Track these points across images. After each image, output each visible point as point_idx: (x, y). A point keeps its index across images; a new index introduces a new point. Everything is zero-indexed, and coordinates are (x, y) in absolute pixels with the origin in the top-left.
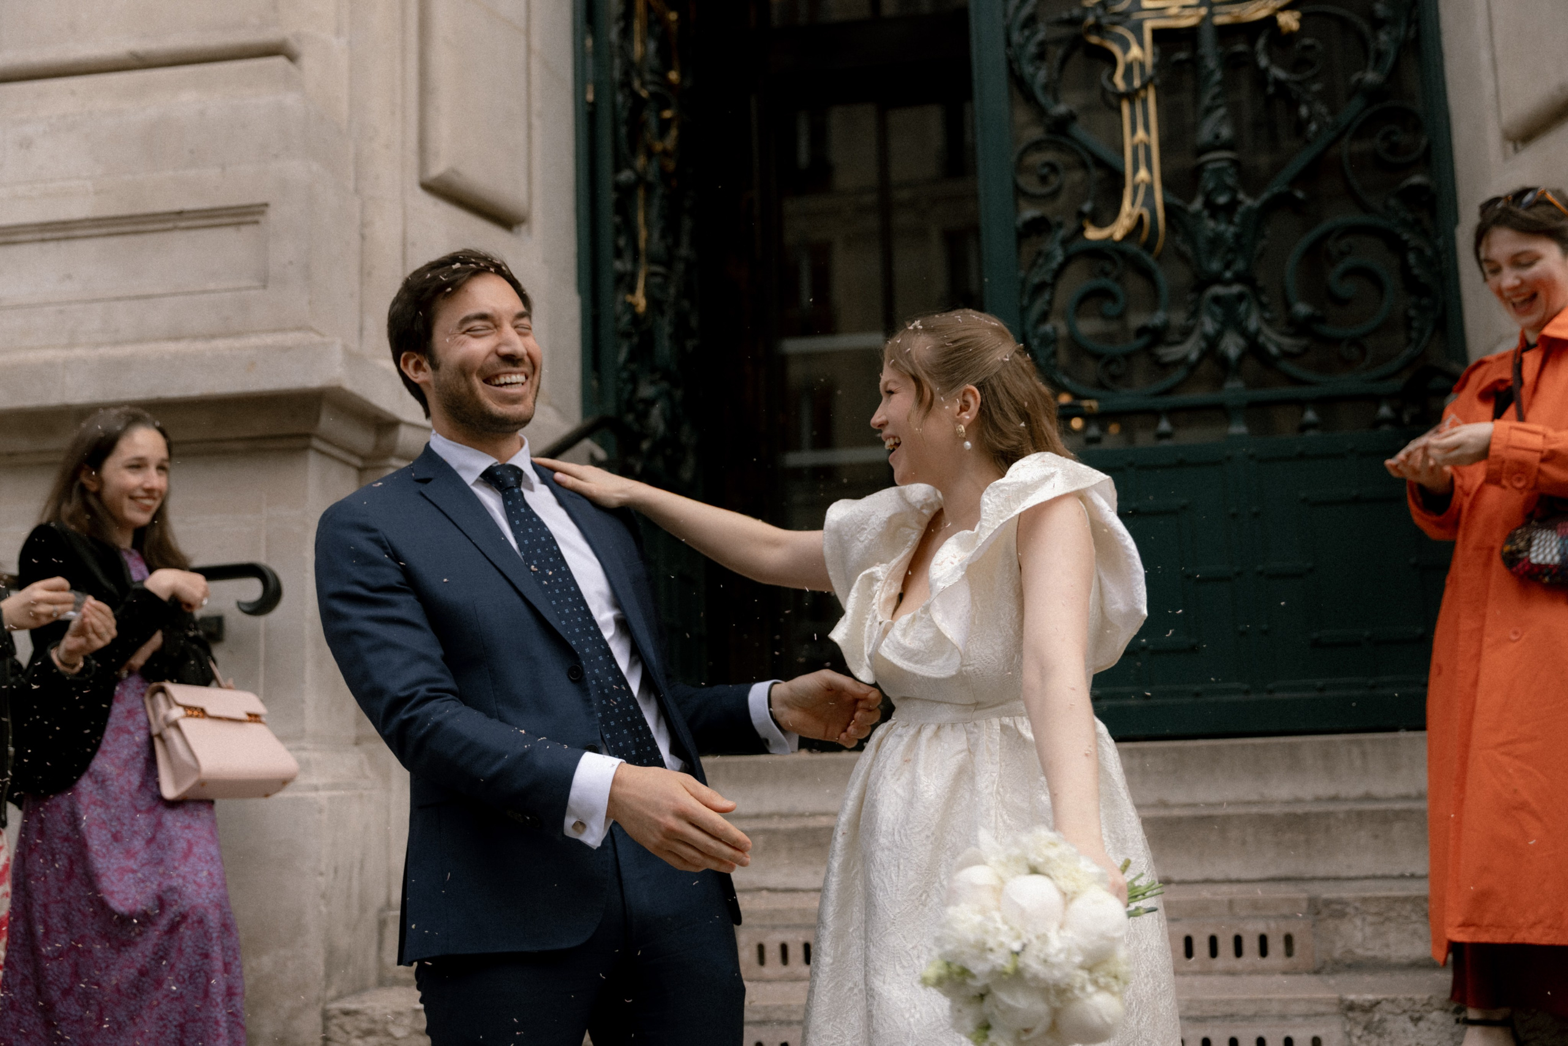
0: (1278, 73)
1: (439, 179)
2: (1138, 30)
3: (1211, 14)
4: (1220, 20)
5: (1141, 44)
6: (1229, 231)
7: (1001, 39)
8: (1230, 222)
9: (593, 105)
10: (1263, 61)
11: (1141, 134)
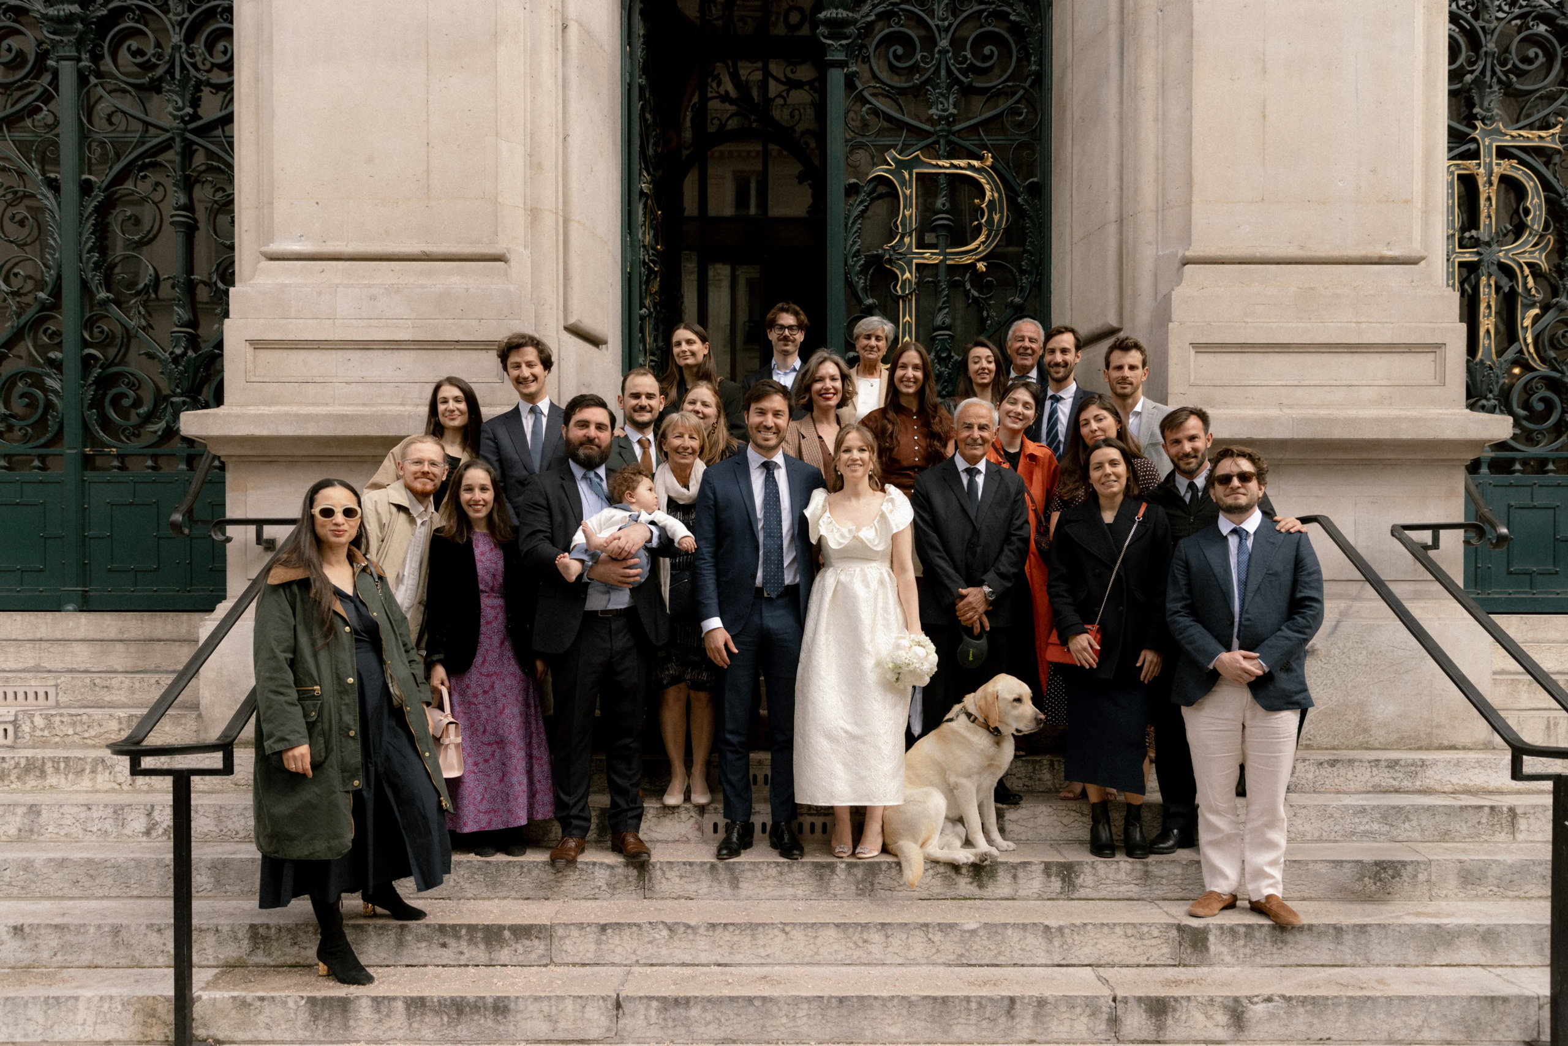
0: (976, 294)
1: (572, 325)
2: (909, 263)
3: (945, 259)
4: (948, 262)
5: (911, 273)
6: (946, 371)
7: (843, 261)
8: (947, 367)
9: (629, 273)
10: (968, 287)
11: (907, 318)
